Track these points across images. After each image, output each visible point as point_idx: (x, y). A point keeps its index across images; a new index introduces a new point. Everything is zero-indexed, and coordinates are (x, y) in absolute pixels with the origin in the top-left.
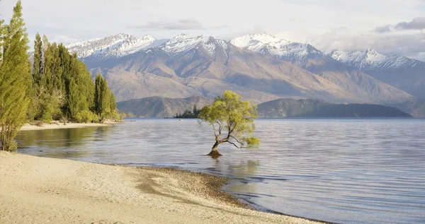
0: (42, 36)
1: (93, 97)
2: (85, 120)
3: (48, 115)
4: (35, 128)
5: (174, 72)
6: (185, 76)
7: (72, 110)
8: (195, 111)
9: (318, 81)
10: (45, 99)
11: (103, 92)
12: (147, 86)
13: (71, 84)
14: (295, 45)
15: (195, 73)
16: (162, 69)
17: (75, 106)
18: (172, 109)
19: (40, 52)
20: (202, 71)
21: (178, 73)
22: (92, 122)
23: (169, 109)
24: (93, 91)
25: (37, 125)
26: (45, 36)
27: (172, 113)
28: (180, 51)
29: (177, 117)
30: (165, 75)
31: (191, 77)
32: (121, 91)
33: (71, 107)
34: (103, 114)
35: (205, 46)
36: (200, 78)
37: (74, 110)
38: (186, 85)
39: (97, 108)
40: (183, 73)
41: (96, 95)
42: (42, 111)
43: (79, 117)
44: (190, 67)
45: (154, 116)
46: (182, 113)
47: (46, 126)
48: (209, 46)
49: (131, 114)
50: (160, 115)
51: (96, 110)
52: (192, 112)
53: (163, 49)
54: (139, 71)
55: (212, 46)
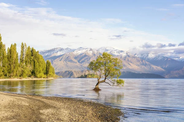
0: (24, 44)
1: (45, 69)
2: (41, 77)
3: (25, 75)
4: (19, 80)
5: (77, 61)
6: (81, 63)
7: (36, 73)
8: (85, 75)
9: (130, 65)
10: (24, 68)
11: (49, 67)
12: (67, 66)
13: (36, 62)
14: (122, 51)
15: (85, 62)
16: (73, 60)
17: (37, 72)
18: (76, 75)
19: (23, 50)
20: (87, 61)
21: (79, 61)
22: (44, 78)
23: (75, 75)
24: (45, 66)
25: (20, 78)
26: (25, 43)
27: (76, 76)
28: (80, 54)
29: (78, 78)
30: (74, 62)
31: (83, 63)
32: (58, 68)
33: (36, 72)
34: (48, 75)
35: (89, 52)
36: (87, 64)
37: (37, 73)
38: (82, 66)
39: (47, 73)
40: (80, 62)
41: (47, 68)
42: (23, 73)
43: (38, 76)
44: (83, 60)
45: (70, 77)
46: (80, 76)
47: (24, 79)
48: (90, 52)
49: (61, 76)
50: (72, 77)
51: (47, 74)
52: (84, 76)
53: (73, 53)
54: (64, 61)
55: (91, 52)
